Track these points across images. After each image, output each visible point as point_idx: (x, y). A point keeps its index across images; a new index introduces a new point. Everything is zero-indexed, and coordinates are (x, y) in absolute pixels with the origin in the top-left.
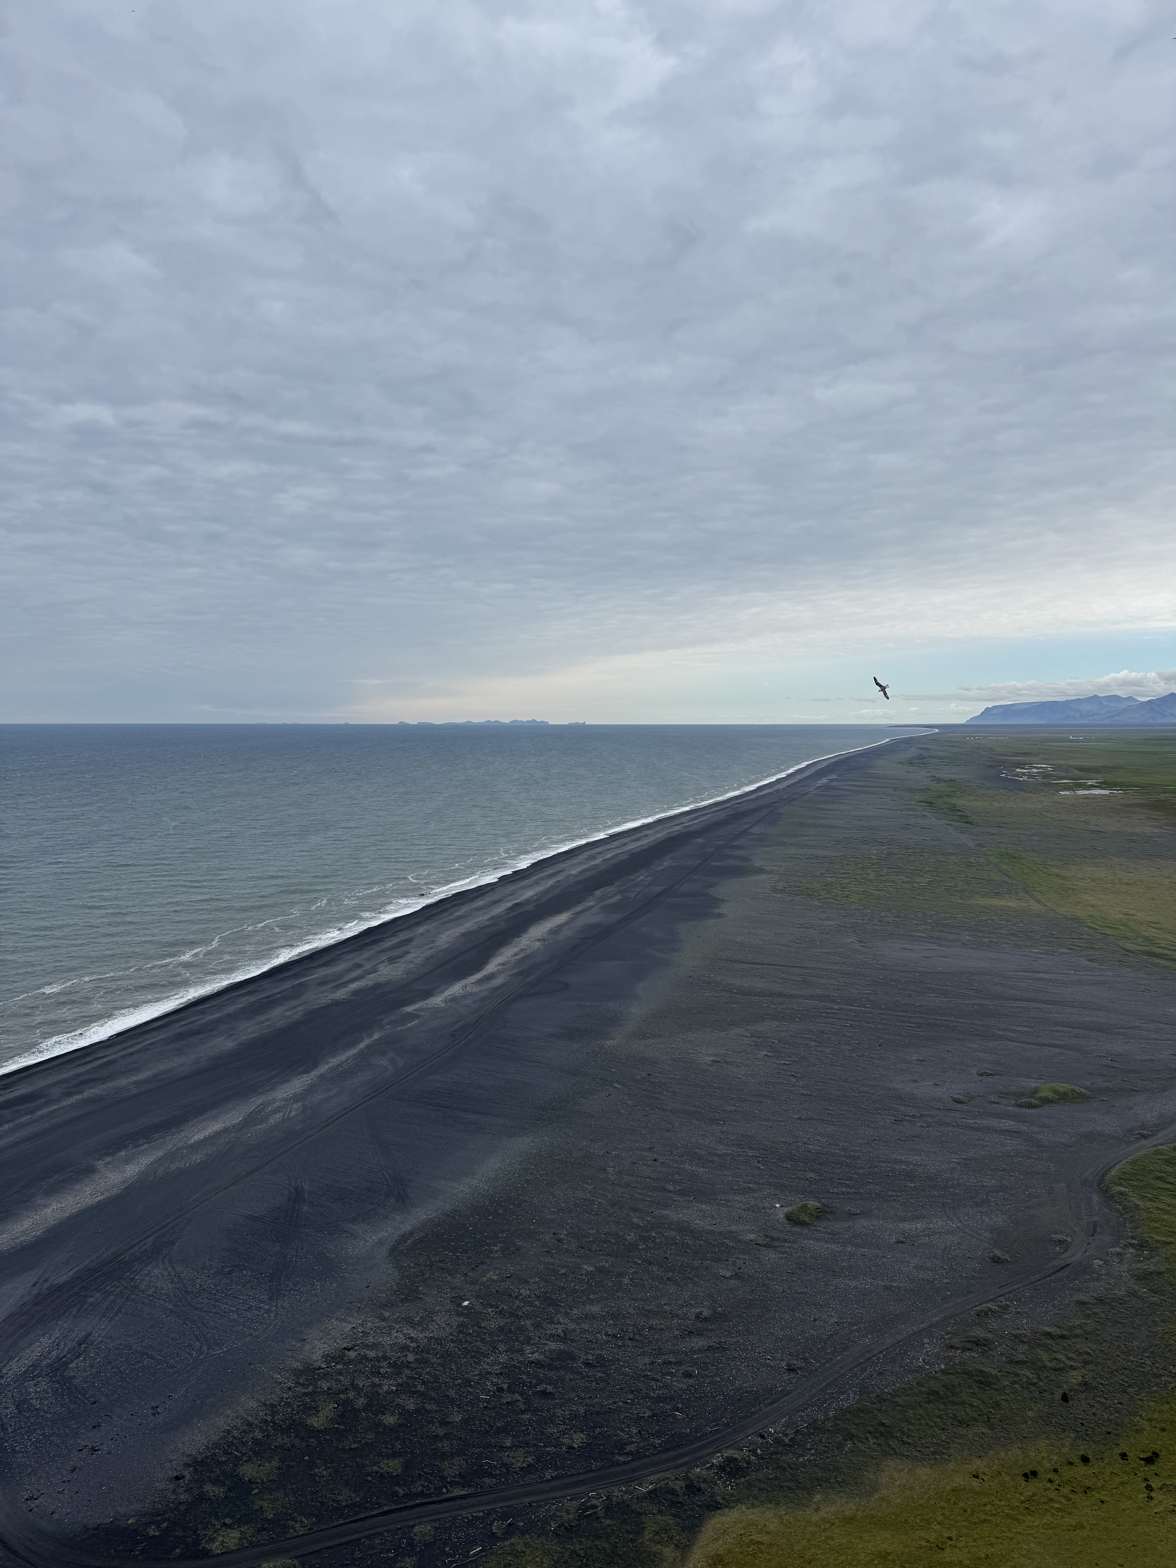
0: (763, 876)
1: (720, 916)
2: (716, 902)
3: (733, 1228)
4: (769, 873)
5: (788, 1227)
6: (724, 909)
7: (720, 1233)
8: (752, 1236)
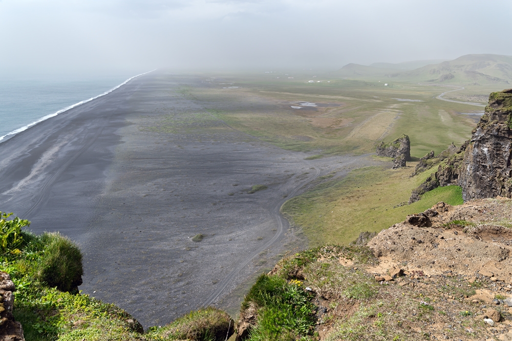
0: (133, 126)
1: (123, 142)
2: (119, 137)
3: (177, 247)
4: (135, 124)
5: (195, 243)
6: (123, 139)
7: (174, 250)
8: (184, 248)
